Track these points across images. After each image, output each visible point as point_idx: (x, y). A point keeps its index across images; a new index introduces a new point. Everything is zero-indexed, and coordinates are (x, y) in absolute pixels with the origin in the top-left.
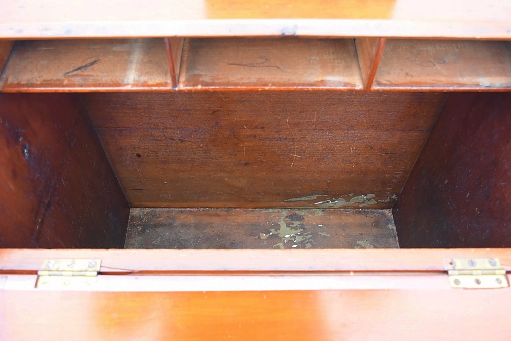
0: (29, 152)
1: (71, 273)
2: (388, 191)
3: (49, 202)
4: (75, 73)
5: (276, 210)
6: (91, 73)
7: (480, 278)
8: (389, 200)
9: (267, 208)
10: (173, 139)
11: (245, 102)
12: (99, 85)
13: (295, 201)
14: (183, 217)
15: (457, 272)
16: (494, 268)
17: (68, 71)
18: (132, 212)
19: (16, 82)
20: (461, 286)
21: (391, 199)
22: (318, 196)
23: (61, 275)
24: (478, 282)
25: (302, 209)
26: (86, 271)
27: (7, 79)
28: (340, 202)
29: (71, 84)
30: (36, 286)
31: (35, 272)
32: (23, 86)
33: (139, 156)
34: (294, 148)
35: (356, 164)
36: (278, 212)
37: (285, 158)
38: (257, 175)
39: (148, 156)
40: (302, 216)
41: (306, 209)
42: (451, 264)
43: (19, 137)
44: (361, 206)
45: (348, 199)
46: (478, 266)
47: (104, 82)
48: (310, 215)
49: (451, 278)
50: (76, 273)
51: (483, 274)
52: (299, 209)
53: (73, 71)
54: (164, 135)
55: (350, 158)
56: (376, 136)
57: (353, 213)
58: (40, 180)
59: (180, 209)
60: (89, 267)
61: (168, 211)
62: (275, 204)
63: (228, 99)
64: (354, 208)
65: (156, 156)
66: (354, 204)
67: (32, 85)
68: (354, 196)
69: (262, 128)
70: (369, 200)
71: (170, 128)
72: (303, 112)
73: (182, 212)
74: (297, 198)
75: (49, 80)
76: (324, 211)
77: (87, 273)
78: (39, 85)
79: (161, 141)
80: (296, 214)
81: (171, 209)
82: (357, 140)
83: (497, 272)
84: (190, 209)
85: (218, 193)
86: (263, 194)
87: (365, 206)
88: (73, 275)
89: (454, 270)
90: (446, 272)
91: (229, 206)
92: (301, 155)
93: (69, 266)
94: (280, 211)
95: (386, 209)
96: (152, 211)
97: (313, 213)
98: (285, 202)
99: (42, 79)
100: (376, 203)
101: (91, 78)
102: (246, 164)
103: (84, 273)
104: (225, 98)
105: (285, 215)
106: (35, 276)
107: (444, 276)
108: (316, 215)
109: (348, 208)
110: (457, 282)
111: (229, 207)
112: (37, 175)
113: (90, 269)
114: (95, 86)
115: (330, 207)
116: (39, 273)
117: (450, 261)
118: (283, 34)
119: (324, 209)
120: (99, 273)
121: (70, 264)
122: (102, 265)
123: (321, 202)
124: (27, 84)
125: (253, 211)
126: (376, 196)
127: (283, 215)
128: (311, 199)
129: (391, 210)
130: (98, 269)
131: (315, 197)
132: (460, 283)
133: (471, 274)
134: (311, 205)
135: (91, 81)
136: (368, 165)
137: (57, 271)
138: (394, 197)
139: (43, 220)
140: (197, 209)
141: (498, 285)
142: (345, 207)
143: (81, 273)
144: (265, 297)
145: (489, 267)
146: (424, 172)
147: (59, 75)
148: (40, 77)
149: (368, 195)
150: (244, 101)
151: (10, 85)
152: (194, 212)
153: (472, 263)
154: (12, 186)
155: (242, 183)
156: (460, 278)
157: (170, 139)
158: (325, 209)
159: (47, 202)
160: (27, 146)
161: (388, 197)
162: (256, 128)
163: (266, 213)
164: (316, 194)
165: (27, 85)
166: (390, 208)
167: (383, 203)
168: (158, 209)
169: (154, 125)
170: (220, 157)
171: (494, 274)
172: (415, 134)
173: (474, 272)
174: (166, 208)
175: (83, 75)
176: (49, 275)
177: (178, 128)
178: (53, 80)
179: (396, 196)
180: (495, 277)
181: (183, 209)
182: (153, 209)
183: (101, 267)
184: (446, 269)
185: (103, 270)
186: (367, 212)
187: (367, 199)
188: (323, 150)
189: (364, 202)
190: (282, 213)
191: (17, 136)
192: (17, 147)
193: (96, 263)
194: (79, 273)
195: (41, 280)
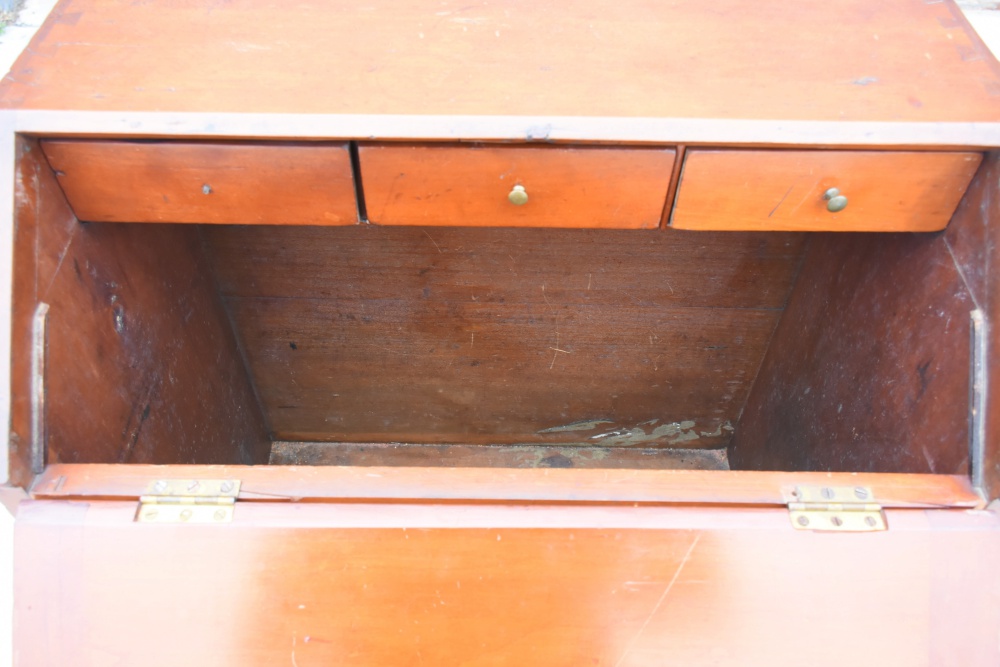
0: (124, 320)
1: (193, 500)
2: (717, 415)
3: (148, 407)
5: (526, 449)
7: (842, 516)
8: (719, 432)
9: (509, 444)
10: (353, 318)
11: (474, 256)
13: (559, 433)
14: (363, 458)
15: (803, 506)
16: (862, 501)
18: (275, 449)
20: (809, 526)
21: (723, 430)
22: (598, 422)
23: (178, 503)
24: (837, 522)
25: (570, 447)
26: (218, 496)
28: (636, 435)
30: (136, 517)
31: (136, 499)
33: (293, 346)
34: (556, 337)
35: (661, 365)
36: (529, 451)
37: (540, 353)
38: (493, 383)
39: (308, 348)
40: (570, 459)
41: (576, 446)
42: (794, 494)
43: (110, 295)
44: (672, 442)
45: (649, 429)
46: (837, 498)
48: (584, 458)
49: (795, 515)
50: (201, 500)
51: (844, 510)
52: (565, 446)
54: (338, 312)
55: (650, 355)
56: (691, 316)
57: (658, 456)
58: (137, 368)
59: (359, 445)
60: (222, 491)
61: (338, 448)
62: (523, 436)
63: (445, 251)
64: (661, 446)
65: (323, 347)
66: (660, 438)
68: (659, 424)
69: (502, 300)
70: (686, 431)
71: (350, 299)
72: (569, 274)
73: (362, 450)
74: (561, 426)
76: (608, 450)
77: (220, 500)
79: (333, 320)
80: (558, 456)
81: (343, 444)
82: (661, 323)
83: (867, 507)
84: (376, 445)
85: (426, 415)
86: (503, 418)
87: (679, 443)
88: (196, 503)
89: (798, 502)
90: (785, 506)
91: (444, 439)
92: (566, 349)
93: (189, 489)
94: (533, 450)
95: (717, 448)
96: (310, 447)
97: (589, 454)
98: (541, 434)
100: (698, 437)
102: (474, 364)
103: (214, 500)
104: (441, 248)
105: (541, 456)
106: (136, 503)
107: (782, 513)
108: (594, 458)
109: (649, 447)
110: (802, 521)
111: (444, 443)
112: (133, 359)
113: (223, 494)
115: (618, 444)
116: (143, 499)
117: (793, 490)
118: (530, 137)
119: (608, 447)
120: (238, 500)
121: (190, 486)
122: (243, 489)
123: (603, 435)
125: (486, 449)
126: (698, 424)
127: (538, 457)
128: (586, 429)
129: (725, 451)
130: (236, 493)
131: (591, 425)
132: (808, 522)
133: (826, 510)
134: (586, 439)
136: (681, 368)
137: (171, 495)
138: (728, 427)
139: (137, 435)
140: (388, 445)
141: (868, 528)
142: (644, 445)
143: (210, 501)
144: (499, 538)
145: (855, 499)
146: (774, 379)
149: (683, 423)
150: (472, 254)
152: (383, 449)
153: (828, 493)
154: (95, 372)
155: (467, 397)
156: (808, 515)
157: (348, 317)
158: (611, 447)
159: (144, 407)
160: (121, 310)
161: (717, 426)
162: (491, 300)
163: (508, 453)
164: (593, 419)
166: (723, 447)
167: (710, 438)
168: (321, 445)
169: (323, 293)
170: (431, 351)
171: (863, 510)
172: (758, 314)
173: (830, 506)
174: (335, 442)
176: (159, 503)
177: (362, 298)
179: (732, 426)
180: (864, 515)
181: (364, 445)
182: (312, 444)
183: (240, 491)
184: (785, 502)
185: (243, 496)
186: (683, 455)
187: (682, 430)
188: (605, 340)
189: (676, 436)
190: (536, 454)
191: (108, 293)
192: (106, 310)
193: (233, 484)
194: (206, 500)
195: (145, 509)
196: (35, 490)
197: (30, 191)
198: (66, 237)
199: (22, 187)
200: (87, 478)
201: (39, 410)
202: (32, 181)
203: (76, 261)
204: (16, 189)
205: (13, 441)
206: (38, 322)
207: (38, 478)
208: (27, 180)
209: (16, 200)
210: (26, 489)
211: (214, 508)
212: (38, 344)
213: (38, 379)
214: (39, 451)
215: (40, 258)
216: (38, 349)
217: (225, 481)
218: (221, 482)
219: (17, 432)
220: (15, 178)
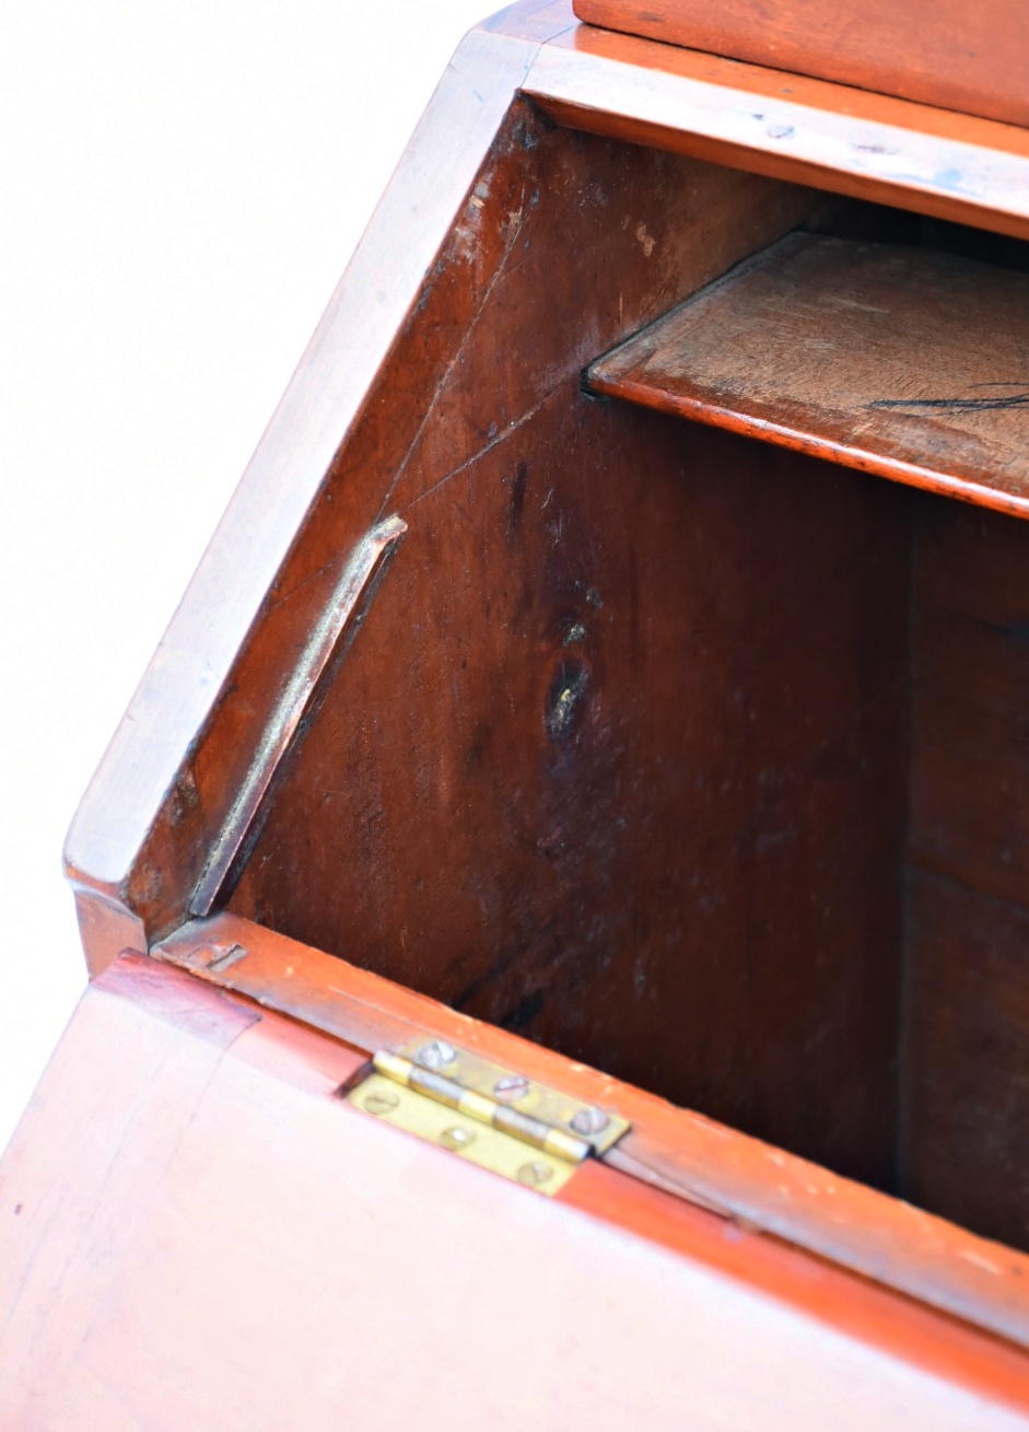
0: (579, 708)
1: (488, 1109)
4: (916, 411)
6: (980, 431)
12: (984, 478)
17: (892, 398)
19: (677, 373)
26: (552, 1129)
27: (649, 355)
29: (877, 440)
30: (345, 1090)
31: (367, 1055)
32: (695, 391)
43: (576, 619)
47: (1010, 473)
50: (508, 1117)
53: (912, 403)
58: (557, 866)
60: (571, 1122)
67: (730, 401)
75: (802, 405)
77: (553, 1139)
78: (758, 406)
88: (497, 1124)
93: (498, 1089)
99: (780, 392)
101: (968, 445)
103: (539, 1131)
106: (359, 1061)
112: (556, 833)
113: (570, 1130)
114: (966, 474)
116: (379, 1057)
120: (599, 1161)
122: (621, 1143)
124: (713, 391)
135: (963, 453)
137: (452, 1080)
143: (529, 1128)
147: (852, 402)
148: (773, 383)
151: (650, 374)
154: (444, 785)
160: (584, 677)
165: (711, 396)
175: (941, 428)
176: (412, 1083)
178: (817, 407)
183: (613, 1143)
185: (617, 1157)
191: (567, 611)
192: (543, 646)
193: (607, 1123)
194: (521, 1123)
195: (373, 1086)
196: (167, 949)
197: (490, 237)
198: (526, 397)
199: (477, 221)
200: (290, 971)
201: (269, 763)
202: (507, 220)
203: (522, 473)
204: (461, 219)
205: (178, 794)
206: (367, 553)
207: (190, 928)
208: (495, 209)
209: (449, 242)
210: (152, 932)
211: (530, 1155)
212: (342, 605)
213: (303, 688)
214: (221, 864)
215: (444, 407)
216: (334, 617)
217: (592, 1109)
218: (581, 1105)
219: (198, 779)
220: (471, 192)
